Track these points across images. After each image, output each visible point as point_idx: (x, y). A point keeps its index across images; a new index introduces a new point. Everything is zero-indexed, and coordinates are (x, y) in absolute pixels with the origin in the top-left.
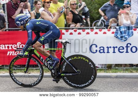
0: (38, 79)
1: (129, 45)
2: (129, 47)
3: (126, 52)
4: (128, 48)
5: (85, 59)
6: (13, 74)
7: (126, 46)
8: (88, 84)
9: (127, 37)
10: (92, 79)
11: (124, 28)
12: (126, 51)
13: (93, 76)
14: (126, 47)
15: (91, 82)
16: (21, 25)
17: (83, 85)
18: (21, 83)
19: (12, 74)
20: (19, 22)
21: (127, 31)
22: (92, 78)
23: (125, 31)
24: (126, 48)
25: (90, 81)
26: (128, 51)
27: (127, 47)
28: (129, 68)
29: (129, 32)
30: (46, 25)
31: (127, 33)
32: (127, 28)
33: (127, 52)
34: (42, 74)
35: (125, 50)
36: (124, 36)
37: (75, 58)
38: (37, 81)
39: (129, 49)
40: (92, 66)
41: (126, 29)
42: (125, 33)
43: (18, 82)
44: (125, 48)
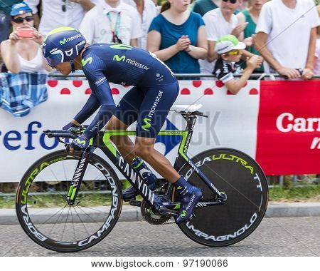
0: (101, 229)
1: (35, 127)
2: (36, 132)
3: (26, 148)
4: (33, 135)
5: (246, 163)
6: (26, 209)
7: (27, 130)
8: (237, 237)
9: (29, 104)
10: (252, 222)
11: (22, 78)
12: (26, 145)
13: (255, 215)
14: (26, 132)
15: (246, 230)
16: (67, 59)
17: (224, 238)
18: (45, 239)
19: (23, 208)
20: (60, 51)
21: (30, 86)
22: (253, 219)
23: (23, 85)
24: (27, 135)
25: (246, 227)
26: (33, 145)
27: (30, 132)
28: (34, 194)
29: (34, 92)
30: (141, 66)
31: (30, 91)
32: (30, 78)
33: (30, 147)
34: (117, 213)
35: (24, 142)
36: (22, 101)
37: (223, 156)
38: (96, 234)
39: (36, 139)
40: (260, 186)
41: (26, 82)
42: (24, 91)
43: (37, 234)
44: (25, 137)
